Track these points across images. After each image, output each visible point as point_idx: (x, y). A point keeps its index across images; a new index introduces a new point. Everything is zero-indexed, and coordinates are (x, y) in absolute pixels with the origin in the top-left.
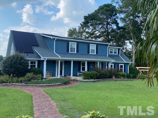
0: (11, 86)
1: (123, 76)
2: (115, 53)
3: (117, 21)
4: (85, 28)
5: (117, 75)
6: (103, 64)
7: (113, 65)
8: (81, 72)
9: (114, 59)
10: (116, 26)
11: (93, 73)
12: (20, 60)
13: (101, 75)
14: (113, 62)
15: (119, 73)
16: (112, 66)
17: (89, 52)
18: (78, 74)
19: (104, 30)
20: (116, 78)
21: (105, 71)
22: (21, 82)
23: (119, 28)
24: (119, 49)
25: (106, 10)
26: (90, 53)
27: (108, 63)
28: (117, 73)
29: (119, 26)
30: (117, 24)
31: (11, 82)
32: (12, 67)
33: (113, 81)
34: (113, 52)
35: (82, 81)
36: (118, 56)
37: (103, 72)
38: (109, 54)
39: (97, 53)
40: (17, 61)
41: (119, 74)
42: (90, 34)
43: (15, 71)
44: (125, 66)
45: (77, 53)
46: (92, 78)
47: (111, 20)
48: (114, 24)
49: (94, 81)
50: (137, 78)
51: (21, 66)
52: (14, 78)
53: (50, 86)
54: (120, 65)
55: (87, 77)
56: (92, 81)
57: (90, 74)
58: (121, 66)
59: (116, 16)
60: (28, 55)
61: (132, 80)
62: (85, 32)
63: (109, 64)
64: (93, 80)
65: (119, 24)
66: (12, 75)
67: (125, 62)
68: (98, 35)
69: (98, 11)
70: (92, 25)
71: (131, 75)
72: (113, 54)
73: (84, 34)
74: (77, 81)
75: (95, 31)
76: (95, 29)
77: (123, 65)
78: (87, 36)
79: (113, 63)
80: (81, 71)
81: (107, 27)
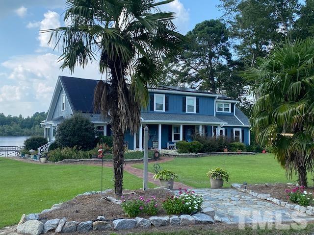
0: (79, 163)
1: (241, 148)
2: (227, 109)
3: (228, 50)
4: (170, 65)
5: (231, 146)
6: (207, 128)
7: (223, 130)
8: (173, 143)
9: (225, 121)
10: (227, 59)
11: (194, 144)
12: (85, 125)
13: (205, 146)
14: (223, 125)
15: (234, 143)
16: (221, 131)
17: (184, 110)
18: (169, 145)
19: (204, 67)
20: (228, 151)
21: (211, 140)
22: (91, 157)
23: (231, 63)
24: (233, 104)
25: (208, 32)
26: (187, 112)
27: (216, 127)
28: (232, 143)
29: (232, 59)
30: (228, 56)
31: (77, 157)
32: (76, 135)
33: (224, 156)
34: (223, 109)
35: (178, 156)
36: (231, 115)
37: (209, 141)
38: (217, 111)
39: (197, 111)
40: (82, 126)
41: (234, 145)
42: (180, 75)
43: (80, 141)
44: (243, 131)
45: (167, 112)
46: (191, 151)
47: (217, 49)
48: (224, 56)
49: (195, 155)
50: (264, 151)
51: (88, 133)
52: (80, 152)
53: (136, 161)
54: (235, 130)
55: (185, 149)
56: (193, 156)
57: (189, 145)
58: (237, 133)
59: (227, 42)
60: (92, 116)
61: (254, 154)
62: (171, 71)
63: (217, 129)
64: (193, 154)
65: (231, 55)
66: (75, 147)
67: (244, 125)
68: (193, 75)
69: (195, 34)
70: (182, 58)
71: (254, 148)
72: (223, 111)
73: (170, 74)
74: (169, 155)
75: (189, 70)
76: (188, 65)
77: (240, 130)
78: (174, 77)
79: (223, 127)
80: (173, 141)
81: (210, 62)
